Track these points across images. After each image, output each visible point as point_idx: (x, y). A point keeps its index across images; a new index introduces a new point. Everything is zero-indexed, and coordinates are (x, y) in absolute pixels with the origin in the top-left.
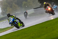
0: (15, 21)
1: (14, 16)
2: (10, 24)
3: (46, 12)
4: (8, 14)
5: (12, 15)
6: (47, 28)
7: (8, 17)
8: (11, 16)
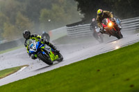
0: (43, 47)
1: (39, 38)
2: (30, 55)
3: (102, 33)
4: (26, 32)
5: (34, 34)
6: (99, 70)
7: (27, 39)
8: (33, 36)
